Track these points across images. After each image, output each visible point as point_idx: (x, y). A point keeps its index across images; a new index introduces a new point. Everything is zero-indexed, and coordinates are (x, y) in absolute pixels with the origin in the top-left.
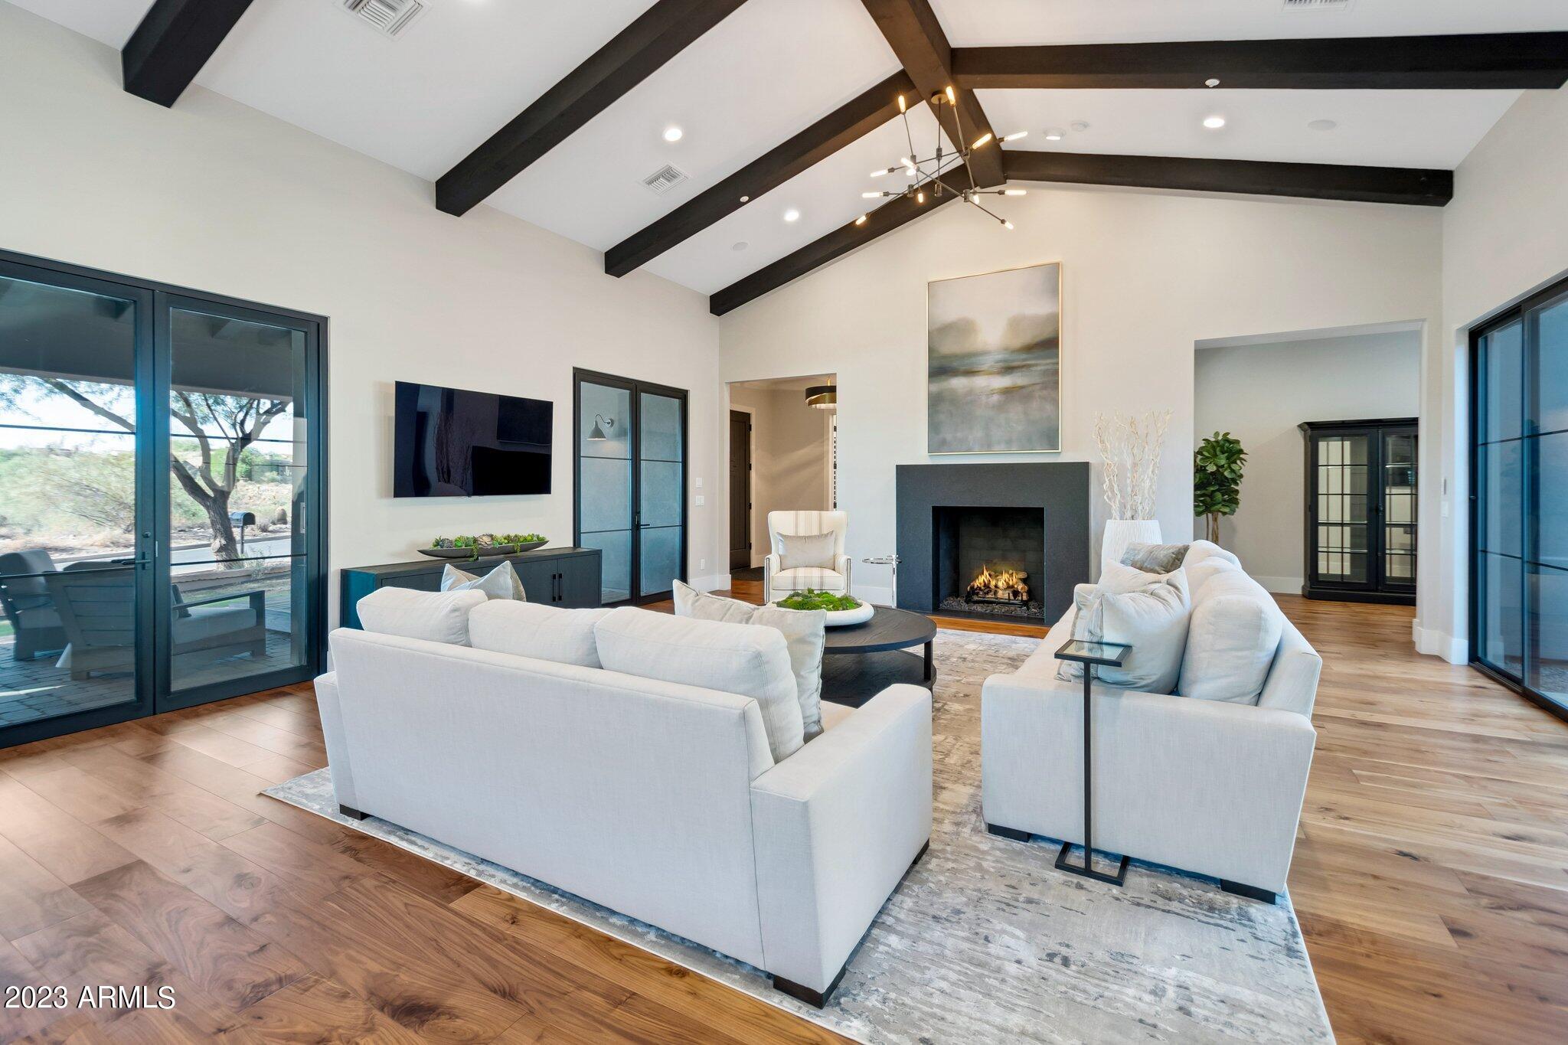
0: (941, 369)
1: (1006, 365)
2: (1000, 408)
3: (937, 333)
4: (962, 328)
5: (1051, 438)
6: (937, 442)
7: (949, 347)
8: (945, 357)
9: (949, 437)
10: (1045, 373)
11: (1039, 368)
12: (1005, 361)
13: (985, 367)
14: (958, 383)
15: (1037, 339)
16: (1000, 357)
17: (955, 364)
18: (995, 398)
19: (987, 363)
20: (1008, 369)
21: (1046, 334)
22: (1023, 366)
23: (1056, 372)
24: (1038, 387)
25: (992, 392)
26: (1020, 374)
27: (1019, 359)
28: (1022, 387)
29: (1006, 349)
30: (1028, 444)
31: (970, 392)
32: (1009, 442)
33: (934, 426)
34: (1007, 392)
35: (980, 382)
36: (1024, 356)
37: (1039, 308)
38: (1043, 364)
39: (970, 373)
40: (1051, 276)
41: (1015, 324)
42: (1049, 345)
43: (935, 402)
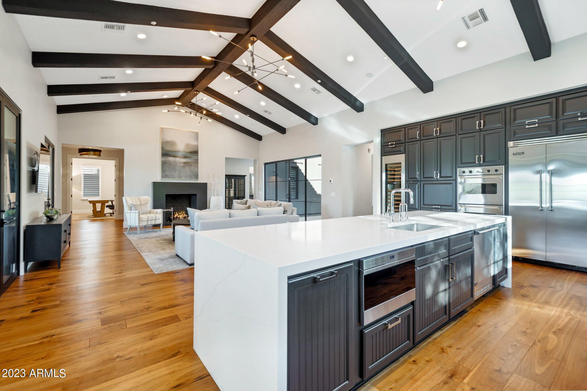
0: (165, 154)
1: (185, 156)
2: (183, 167)
3: (164, 144)
4: (172, 143)
5: (197, 177)
6: (164, 174)
7: (168, 148)
8: (166, 151)
9: (168, 174)
10: (195, 160)
11: (193, 158)
12: (185, 155)
13: (179, 156)
14: (171, 159)
15: (193, 151)
16: (183, 153)
17: (170, 153)
18: (182, 164)
19: (180, 154)
20: (185, 157)
21: (195, 150)
22: (189, 157)
23: (198, 160)
24: (193, 163)
25: (181, 163)
26: (188, 159)
27: (189, 155)
28: (189, 162)
29: (185, 152)
30: (191, 177)
31: (175, 162)
32: (186, 177)
33: (163, 171)
34: (185, 163)
35: (178, 159)
36: (190, 154)
37: (194, 143)
38: (194, 157)
39: (175, 156)
40: (196, 136)
41: (187, 145)
42: (196, 153)
43: (164, 164)
